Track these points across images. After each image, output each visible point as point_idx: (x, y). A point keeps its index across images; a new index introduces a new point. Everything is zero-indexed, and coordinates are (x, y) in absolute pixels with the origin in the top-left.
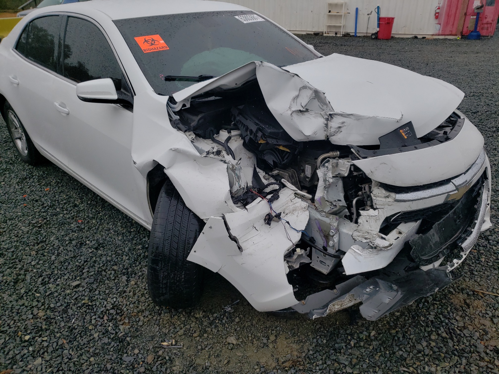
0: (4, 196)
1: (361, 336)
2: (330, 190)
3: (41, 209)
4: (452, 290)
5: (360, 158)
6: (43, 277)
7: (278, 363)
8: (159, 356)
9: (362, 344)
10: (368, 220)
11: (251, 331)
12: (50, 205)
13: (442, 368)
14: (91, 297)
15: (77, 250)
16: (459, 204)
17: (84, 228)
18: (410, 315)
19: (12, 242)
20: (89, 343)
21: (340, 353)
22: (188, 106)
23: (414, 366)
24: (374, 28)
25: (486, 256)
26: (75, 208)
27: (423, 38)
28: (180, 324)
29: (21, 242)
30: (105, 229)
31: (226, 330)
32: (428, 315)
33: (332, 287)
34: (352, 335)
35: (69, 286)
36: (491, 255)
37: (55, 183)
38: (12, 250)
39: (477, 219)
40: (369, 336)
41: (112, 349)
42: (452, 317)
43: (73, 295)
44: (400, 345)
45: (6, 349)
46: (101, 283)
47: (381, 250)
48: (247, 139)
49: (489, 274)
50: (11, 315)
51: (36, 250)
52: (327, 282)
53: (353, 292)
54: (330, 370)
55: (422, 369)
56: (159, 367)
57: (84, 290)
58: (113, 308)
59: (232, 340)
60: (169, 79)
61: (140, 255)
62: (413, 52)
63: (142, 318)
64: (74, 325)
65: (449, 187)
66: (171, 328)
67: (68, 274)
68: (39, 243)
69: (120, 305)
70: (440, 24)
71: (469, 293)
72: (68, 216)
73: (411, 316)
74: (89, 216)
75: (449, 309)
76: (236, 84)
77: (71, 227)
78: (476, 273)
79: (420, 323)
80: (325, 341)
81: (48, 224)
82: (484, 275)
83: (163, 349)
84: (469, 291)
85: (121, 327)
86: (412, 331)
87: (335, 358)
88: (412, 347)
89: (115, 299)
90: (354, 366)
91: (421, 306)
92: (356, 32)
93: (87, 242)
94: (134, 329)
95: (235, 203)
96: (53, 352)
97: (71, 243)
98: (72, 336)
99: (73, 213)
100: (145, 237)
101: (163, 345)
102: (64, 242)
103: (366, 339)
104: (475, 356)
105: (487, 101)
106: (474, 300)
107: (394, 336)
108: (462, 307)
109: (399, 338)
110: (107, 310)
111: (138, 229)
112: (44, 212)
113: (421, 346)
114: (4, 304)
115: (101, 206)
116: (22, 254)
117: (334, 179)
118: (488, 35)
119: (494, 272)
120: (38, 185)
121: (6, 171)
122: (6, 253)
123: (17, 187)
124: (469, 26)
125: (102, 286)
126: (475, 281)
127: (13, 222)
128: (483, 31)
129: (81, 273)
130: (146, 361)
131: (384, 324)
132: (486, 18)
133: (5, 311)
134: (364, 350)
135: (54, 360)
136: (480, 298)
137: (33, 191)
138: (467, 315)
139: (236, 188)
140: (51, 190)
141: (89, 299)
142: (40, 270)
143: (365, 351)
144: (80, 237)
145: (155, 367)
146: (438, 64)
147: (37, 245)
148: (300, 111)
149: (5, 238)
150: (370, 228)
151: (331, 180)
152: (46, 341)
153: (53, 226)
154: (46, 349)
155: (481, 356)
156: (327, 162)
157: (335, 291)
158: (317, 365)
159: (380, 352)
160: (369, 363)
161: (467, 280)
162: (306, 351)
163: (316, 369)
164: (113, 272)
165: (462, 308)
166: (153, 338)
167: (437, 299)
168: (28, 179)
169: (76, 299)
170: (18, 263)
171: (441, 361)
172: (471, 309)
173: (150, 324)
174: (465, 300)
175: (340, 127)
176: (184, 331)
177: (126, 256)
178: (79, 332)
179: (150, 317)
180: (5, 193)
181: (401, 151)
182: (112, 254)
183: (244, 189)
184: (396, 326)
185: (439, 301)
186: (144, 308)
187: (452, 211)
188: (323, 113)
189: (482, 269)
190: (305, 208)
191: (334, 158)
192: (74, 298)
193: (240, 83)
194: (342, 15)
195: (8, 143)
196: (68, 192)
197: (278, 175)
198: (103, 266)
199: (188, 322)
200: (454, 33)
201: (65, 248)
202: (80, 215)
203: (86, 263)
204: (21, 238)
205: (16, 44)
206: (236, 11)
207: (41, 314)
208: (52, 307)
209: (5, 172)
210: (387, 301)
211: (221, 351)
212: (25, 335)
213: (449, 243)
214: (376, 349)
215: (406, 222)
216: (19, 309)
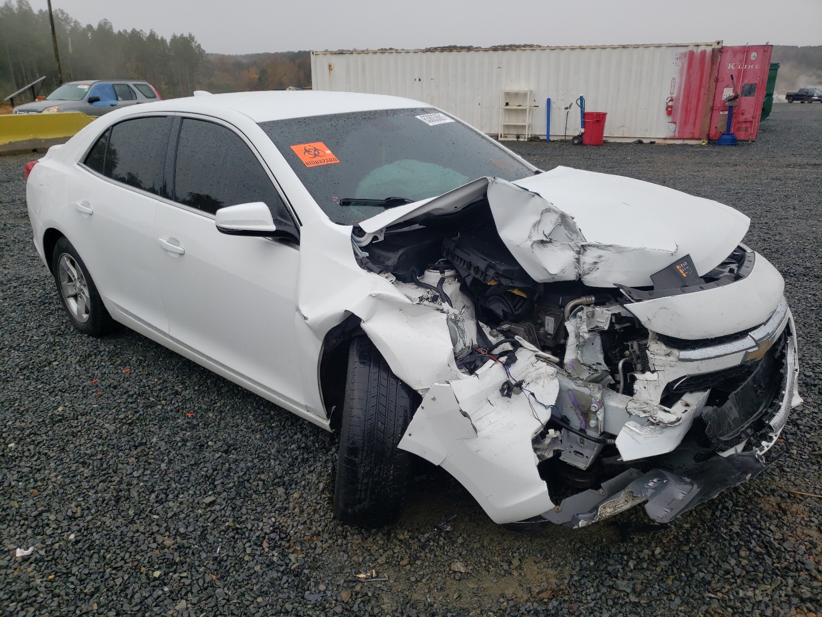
0: (63, 382)
1: (642, 555)
2: (584, 350)
3: (127, 399)
4: (757, 492)
5: (632, 301)
6: (156, 493)
7: (531, 595)
8: (357, 593)
9: (645, 565)
10: (646, 386)
11: (483, 555)
12: (139, 393)
13: (762, 591)
14: (237, 518)
15: (196, 455)
16: (759, 368)
17: (198, 425)
18: (704, 526)
19: (95, 446)
20: (250, 579)
21: (617, 577)
22: (381, 238)
23: (724, 591)
24: (576, 128)
25: (798, 447)
26: (177, 396)
27: (652, 143)
28: (377, 548)
29: (109, 445)
30: (230, 424)
31: (447, 555)
32: (730, 525)
33: (597, 487)
34: (629, 555)
35: (198, 503)
36: (805, 445)
37: (136, 362)
38: (99, 456)
39: (784, 390)
40: (653, 554)
41: (286, 585)
42: (764, 526)
43: (209, 515)
44: (699, 565)
45: (129, 592)
46: (247, 499)
47: (667, 426)
48: (469, 280)
49: (805, 470)
50: (122, 545)
51: (135, 456)
52: (587, 481)
53: (630, 488)
54: (607, 599)
55: (735, 594)
56: (361, 605)
57: (224, 509)
58: (273, 532)
59: (459, 566)
60: (346, 203)
61: (296, 459)
62: (640, 165)
63: (319, 544)
64: (222, 556)
65: (747, 342)
66: (365, 555)
67: (192, 487)
68: (138, 446)
69: (283, 527)
70: (675, 123)
71: (783, 495)
72: (169, 409)
73: (706, 528)
74: (201, 407)
75: (758, 517)
76: (456, 207)
77: (177, 423)
78: (788, 470)
79: (722, 536)
80: (592, 564)
81: (142, 420)
82: (798, 471)
83: (360, 584)
84: (782, 493)
85: (292, 557)
86: (712, 547)
87: (611, 583)
88: (716, 568)
89: (273, 519)
90: (640, 594)
91: (718, 513)
92: (548, 135)
93: (210, 443)
94: (312, 558)
95: (460, 367)
96: (200, 592)
97: (185, 445)
98: (222, 570)
99: (177, 403)
100: (296, 434)
101: (359, 578)
102: (175, 444)
103: (648, 559)
104: (803, 574)
105: (762, 234)
106: (792, 504)
107: (688, 555)
108: (775, 513)
109: (695, 557)
110: (266, 534)
111: (283, 423)
112: (132, 403)
113: (728, 565)
114: (108, 531)
115: (216, 393)
116: (115, 461)
117: (591, 334)
118: (747, 139)
119: (813, 468)
120: (111, 364)
121: (54, 345)
122: (91, 462)
123: (78, 368)
124: (718, 126)
125: (249, 503)
126: (788, 480)
127: (88, 417)
128: (741, 133)
129: (212, 486)
130: (339, 599)
131: (670, 539)
132: (743, 114)
133: (113, 541)
134: (649, 572)
135: (204, 602)
136: (799, 501)
137: (105, 373)
138: (785, 524)
139: (460, 346)
140: (133, 371)
141: (234, 521)
142: (150, 484)
143: (651, 575)
144: (196, 436)
145: (356, 606)
146: (680, 181)
147: (136, 449)
148: (542, 242)
149: (83, 441)
150: (649, 398)
151: (587, 336)
152: (187, 577)
153: (151, 423)
154: (189, 588)
155: (812, 574)
156: (579, 311)
157: (601, 491)
158: (587, 595)
159: (672, 575)
160: (659, 590)
161: (777, 479)
162: (568, 578)
163: (586, 599)
164: (261, 483)
165: (777, 515)
166: (342, 569)
167: (740, 504)
168: (94, 357)
169: (213, 521)
170: (113, 474)
171: (759, 583)
172: (789, 516)
173: (332, 551)
174: (778, 505)
175: (596, 263)
176: (387, 558)
177: (275, 460)
178: (233, 565)
179: (330, 542)
180: (63, 378)
181: (684, 292)
182: (253, 459)
183: (469, 347)
184: (688, 541)
185: (743, 507)
186: (320, 529)
187: (750, 378)
188: (572, 244)
189: (796, 464)
190: (552, 375)
191: (588, 305)
192: (211, 519)
193: (460, 206)
194: (526, 110)
195: (46, 305)
196: (159, 373)
197: (509, 330)
198: (245, 474)
199: (389, 546)
200: (696, 136)
201: (178, 453)
202: (188, 407)
203: (216, 472)
204: (107, 440)
205: (85, 157)
206: (416, 109)
207: (168, 542)
208: (182, 532)
209: (54, 348)
210: (680, 496)
211: (445, 583)
212: (153, 571)
213: (752, 420)
214: (666, 572)
215: (691, 392)
216: (133, 537)
